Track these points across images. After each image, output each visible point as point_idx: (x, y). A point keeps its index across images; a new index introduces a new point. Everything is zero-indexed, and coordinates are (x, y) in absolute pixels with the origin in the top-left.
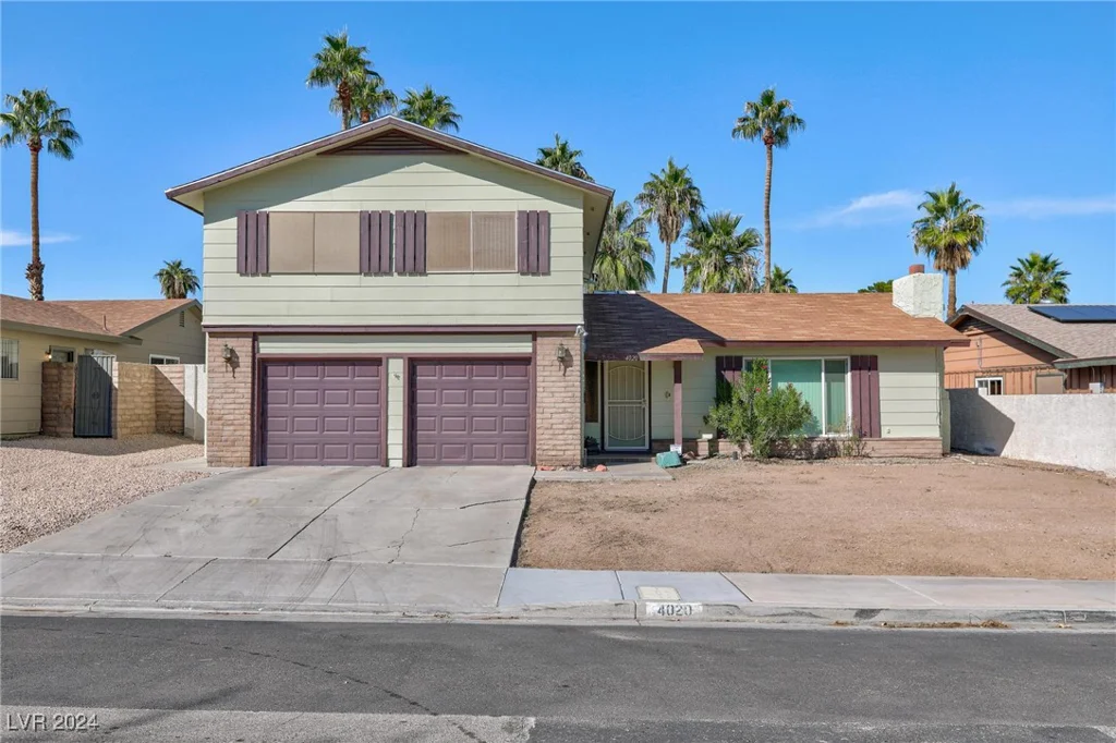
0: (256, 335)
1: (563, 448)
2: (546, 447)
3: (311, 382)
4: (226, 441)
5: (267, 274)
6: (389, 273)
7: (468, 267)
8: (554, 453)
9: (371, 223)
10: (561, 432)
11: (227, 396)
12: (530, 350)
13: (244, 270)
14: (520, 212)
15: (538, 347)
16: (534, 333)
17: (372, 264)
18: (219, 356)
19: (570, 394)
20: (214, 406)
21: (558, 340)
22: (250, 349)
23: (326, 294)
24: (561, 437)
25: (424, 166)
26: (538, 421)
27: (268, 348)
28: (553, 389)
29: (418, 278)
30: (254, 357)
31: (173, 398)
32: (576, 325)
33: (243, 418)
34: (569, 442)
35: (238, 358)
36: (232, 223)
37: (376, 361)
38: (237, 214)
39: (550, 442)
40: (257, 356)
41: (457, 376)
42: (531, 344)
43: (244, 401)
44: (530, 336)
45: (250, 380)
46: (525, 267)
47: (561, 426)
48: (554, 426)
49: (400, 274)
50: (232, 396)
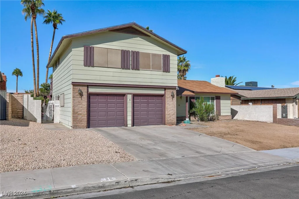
0: (88, 85)
1: (172, 120)
2: (168, 120)
3: (104, 101)
4: (79, 120)
5: (93, 66)
6: (129, 69)
7: (150, 69)
8: (170, 121)
9: (125, 53)
10: (172, 115)
11: (79, 105)
12: (164, 93)
13: (86, 65)
14: (163, 55)
15: (166, 92)
16: (165, 88)
17: (125, 66)
18: (77, 92)
19: (174, 105)
20: (75, 109)
21: (171, 91)
22: (87, 90)
23: (111, 74)
24: (172, 117)
25: (139, 38)
26: (166, 113)
27: (92, 90)
28: (170, 104)
29: (137, 71)
30: (87, 93)
31: (18, 106)
32: (176, 87)
33: (84, 113)
34: (174, 118)
35: (83, 93)
36: (82, 49)
37: (123, 95)
38: (84, 46)
39: (169, 118)
40: (88, 93)
41: (144, 100)
42: (164, 91)
43: (85, 107)
44: (164, 89)
45: (86, 100)
46: (164, 70)
47: (172, 114)
48: (170, 114)
49: (132, 69)
50: (81, 105)
